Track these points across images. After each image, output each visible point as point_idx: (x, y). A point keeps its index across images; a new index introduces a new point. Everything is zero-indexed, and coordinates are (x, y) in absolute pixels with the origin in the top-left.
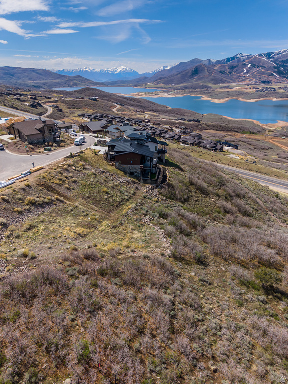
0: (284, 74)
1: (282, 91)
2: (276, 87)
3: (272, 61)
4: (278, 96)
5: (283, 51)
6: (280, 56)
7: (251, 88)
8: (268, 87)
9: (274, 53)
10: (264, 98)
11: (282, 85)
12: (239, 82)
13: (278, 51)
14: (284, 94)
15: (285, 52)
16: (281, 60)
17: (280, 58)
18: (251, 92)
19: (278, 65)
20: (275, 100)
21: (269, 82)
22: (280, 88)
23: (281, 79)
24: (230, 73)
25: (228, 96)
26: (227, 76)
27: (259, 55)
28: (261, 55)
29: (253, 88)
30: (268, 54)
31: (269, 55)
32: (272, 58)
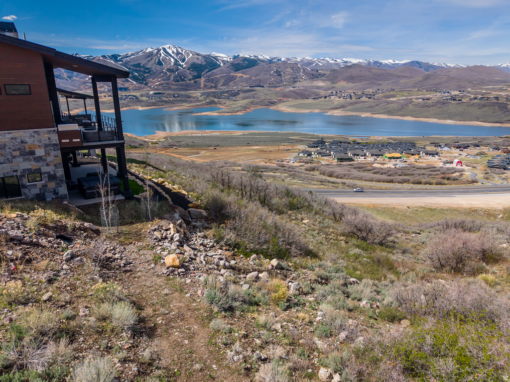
0: (140, 80)
1: (144, 98)
2: (137, 94)
3: (121, 64)
4: (143, 104)
5: (130, 53)
6: (128, 59)
7: (105, 96)
8: (128, 94)
9: (120, 56)
10: (126, 107)
11: (143, 93)
12: (86, 89)
13: (124, 54)
14: (148, 101)
15: (133, 55)
16: (131, 64)
17: (130, 62)
18: (107, 100)
19: (130, 69)
20: (140, 108)
21: (125, 88)
22: (142, 96)
23: (139, 85)
24: (70, 77)
25: (77, 107)
26: (66, 81)
27: (102, 56)
28: (104, 57)
29: (109, 96)
30: (112, 56)
31: (115, 57)
32: (120, 60)
